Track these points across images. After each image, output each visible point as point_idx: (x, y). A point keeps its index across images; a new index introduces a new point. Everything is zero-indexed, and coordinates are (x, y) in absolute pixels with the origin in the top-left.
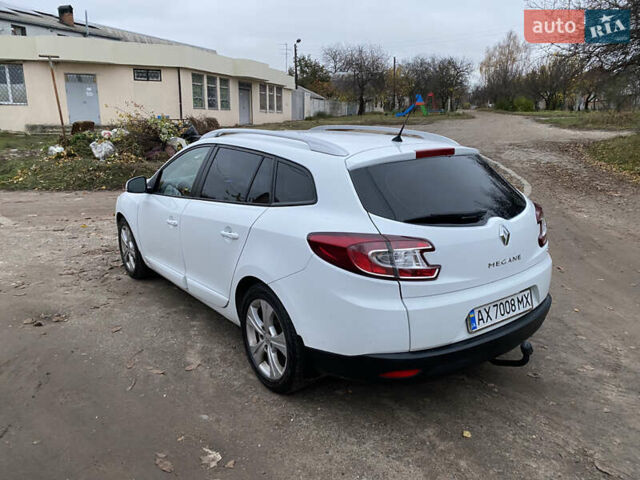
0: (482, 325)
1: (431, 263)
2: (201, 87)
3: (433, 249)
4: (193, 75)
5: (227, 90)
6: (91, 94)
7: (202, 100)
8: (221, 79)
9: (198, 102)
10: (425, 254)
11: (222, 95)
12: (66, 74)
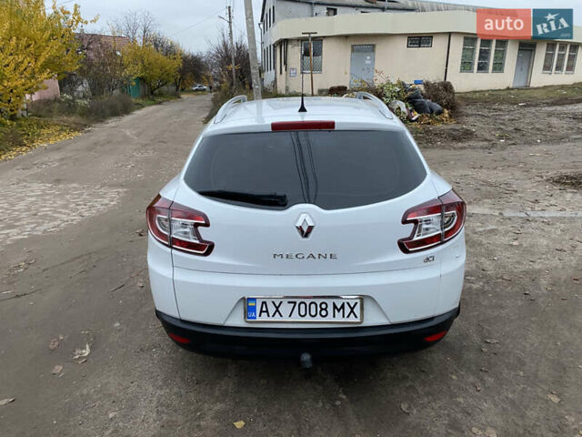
0: (264, 317)
1: (204, 238)
2: (473, 50)
3: (207, 225)
4: (465, 38)
5: (504, 53)
6: (369, 62)
7: (471, 64)
8: (497, 41)
9: (466, 66)
10: (199, 228)
11: (496, 58)
12: (352, 46)
